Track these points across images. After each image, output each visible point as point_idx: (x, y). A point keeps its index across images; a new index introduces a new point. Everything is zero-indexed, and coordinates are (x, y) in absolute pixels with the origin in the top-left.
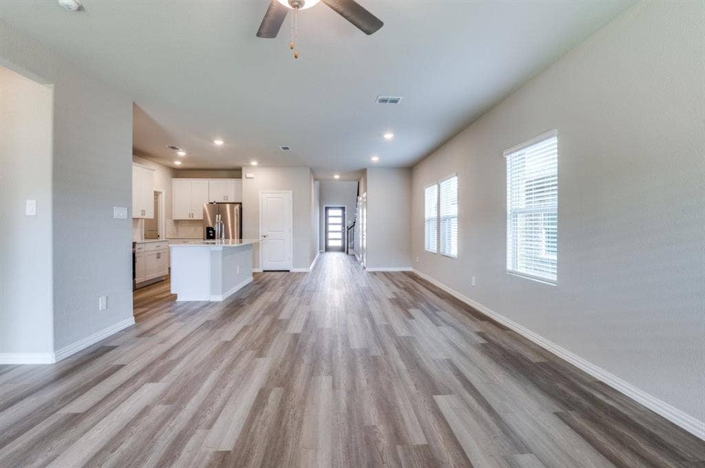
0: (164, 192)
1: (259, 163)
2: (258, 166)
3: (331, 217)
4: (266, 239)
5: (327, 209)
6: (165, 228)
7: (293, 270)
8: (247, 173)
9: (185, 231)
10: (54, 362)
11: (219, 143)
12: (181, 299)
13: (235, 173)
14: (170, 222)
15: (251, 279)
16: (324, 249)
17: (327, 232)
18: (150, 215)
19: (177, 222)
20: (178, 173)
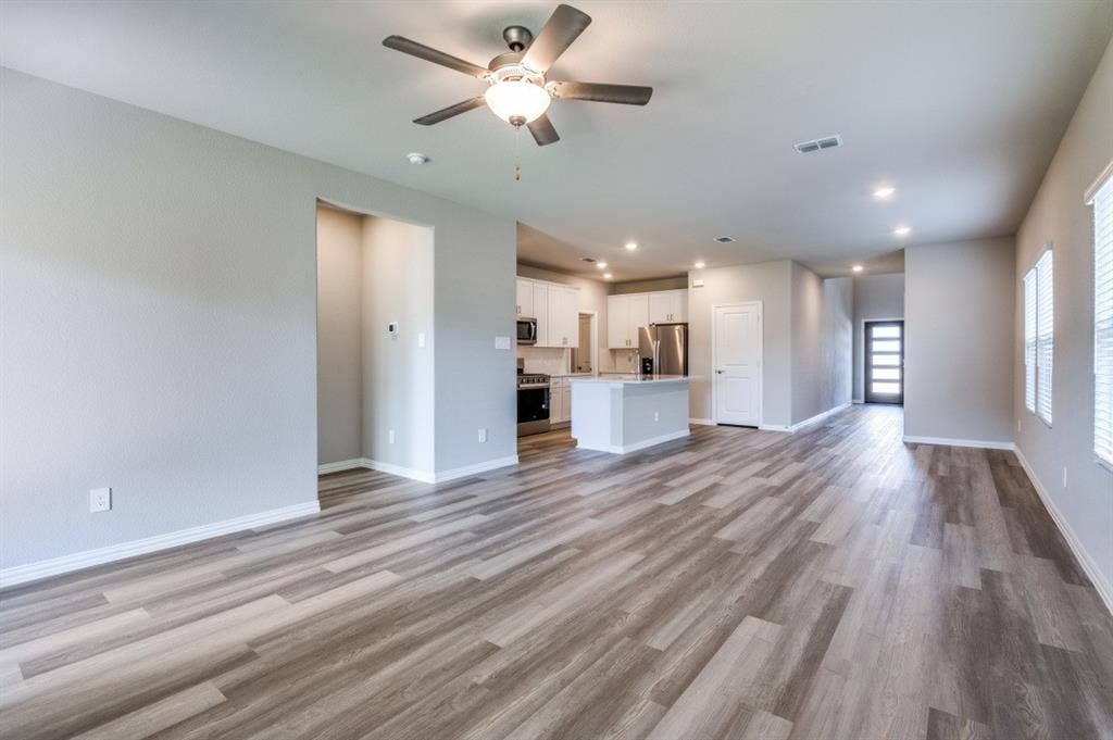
0: (596, 315)
1: (707, 263)
2: (707, 268)
3: (876, 339)
4: (723, 375)
5: (868, 326)
6: (598, 357)
7: (762, 427)
8: (694, 281)
9: (621, 361)
10: (434, 482)
11: (631, 246)
12: (580, 446)
13: (680, 281)
14: (604, 351)
15: (686, 433)
16: (862, 400)
17: (868, 367)
18: (574, 343)
19: (614, 351)
20: (615, 288)
